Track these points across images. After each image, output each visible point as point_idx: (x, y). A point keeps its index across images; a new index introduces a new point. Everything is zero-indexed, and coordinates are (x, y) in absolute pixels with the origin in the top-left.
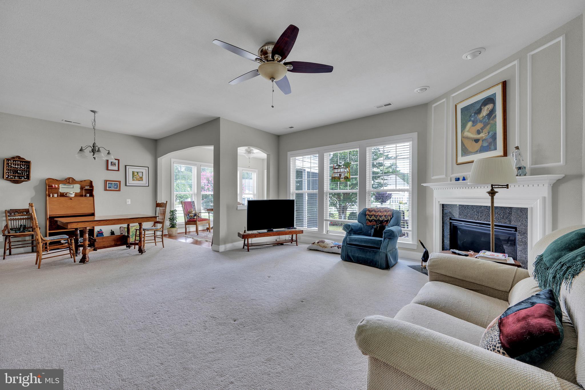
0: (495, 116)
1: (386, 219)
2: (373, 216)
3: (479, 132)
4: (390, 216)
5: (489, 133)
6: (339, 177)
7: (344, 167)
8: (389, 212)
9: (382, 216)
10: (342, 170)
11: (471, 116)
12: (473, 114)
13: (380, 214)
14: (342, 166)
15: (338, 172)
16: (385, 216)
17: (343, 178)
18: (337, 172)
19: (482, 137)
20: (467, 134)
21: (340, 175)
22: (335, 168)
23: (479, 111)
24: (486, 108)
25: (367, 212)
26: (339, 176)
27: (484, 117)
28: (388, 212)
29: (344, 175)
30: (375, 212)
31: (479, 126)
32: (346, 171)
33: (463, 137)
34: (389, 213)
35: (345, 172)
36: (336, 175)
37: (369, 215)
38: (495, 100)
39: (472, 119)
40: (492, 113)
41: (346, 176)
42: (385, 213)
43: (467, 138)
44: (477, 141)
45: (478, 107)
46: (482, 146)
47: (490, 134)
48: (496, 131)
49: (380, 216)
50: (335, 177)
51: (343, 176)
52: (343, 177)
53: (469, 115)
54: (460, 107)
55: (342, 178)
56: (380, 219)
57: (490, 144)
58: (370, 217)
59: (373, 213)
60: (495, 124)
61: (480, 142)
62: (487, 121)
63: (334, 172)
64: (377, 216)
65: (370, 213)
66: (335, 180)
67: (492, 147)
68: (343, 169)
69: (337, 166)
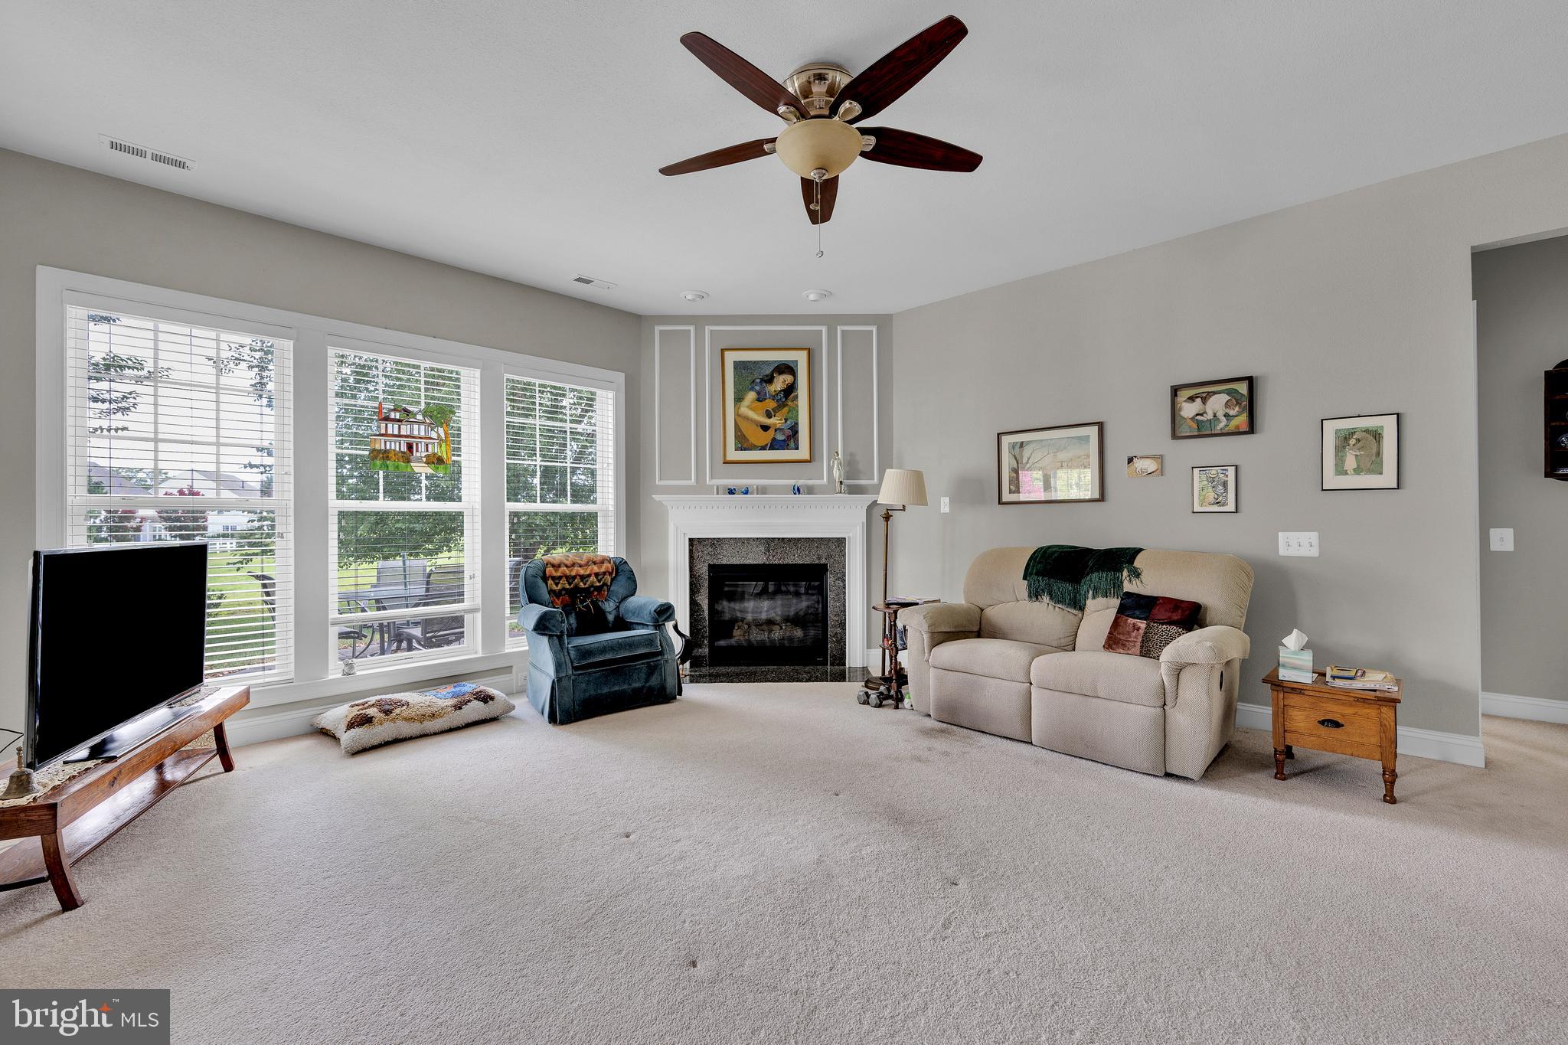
0: (797, 397)
1: (599, 582)
2: (564, 579)
3: (769, 415)
4: (610, 574)
5: (786, 420)
6: (403, 452)
7: (428, 421)
8: (605, 565)
9: (589, 576)
10: (419, 430)
11: (753, 381)
12: (758, 381)
13: (582, 572)
14: (420, 417)
15: (400, 436)
16: (597, 575)
17: (424, 459)
18: (396, 432)
19: (775, 424)
20: (744, 410)
21: (410, 446)
22: (387, 419)
23: (769, 380)
24: (782, 378)
25: (550, 570)
26: (404, 448)
27: (778, 393)
28: (603, 563)
29: (427, 451)
30: (567, 566)
31: (771, 404)
32: (434, 435)
33: (737, 415)
34: (608, 567)
35: (431, 438)
36: (394, 446)
37: (553, 578)
38: (795, 369)
39: (757, 388)
40: (790, 390)
41: (434, 454)
42: (596, 569)
43: (746, 418)
44: (765, 428)
45: (768, 372)
46: (774, 439)
47: (788, 422)
48: (797, 420)
49: (583, 578)
50: (386, 451)
51: (420, 452)
52: (424, 454)
53: (750, 379)
54: (731, 357)
55: (419, 460)
56: (582, 585)
57: (789, 437)
58: (557, 584)
59: (563, 569)
60: (796, 409)
61: (771, 432)
62: (784, 400)
63: (383, 431)
64: (574, 577)
65: (556, 571)
66: (388, 462)
67: (792, 444)
68: (422, 427)
69: (395, 410)
